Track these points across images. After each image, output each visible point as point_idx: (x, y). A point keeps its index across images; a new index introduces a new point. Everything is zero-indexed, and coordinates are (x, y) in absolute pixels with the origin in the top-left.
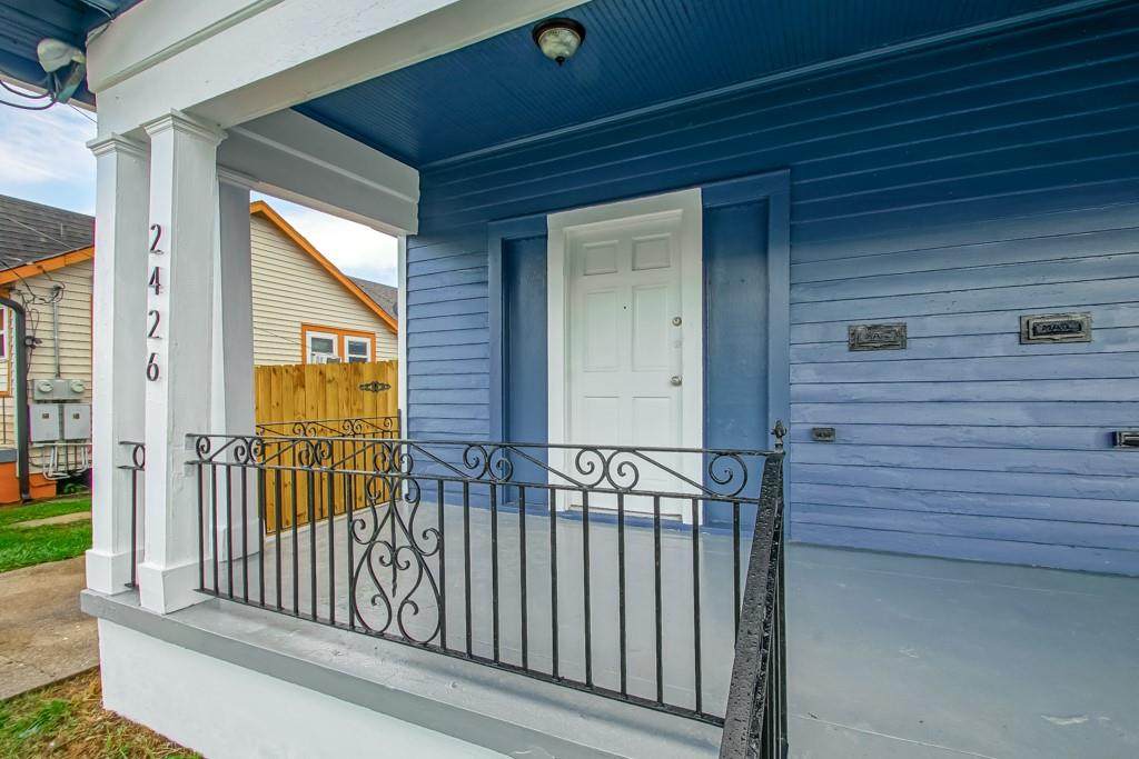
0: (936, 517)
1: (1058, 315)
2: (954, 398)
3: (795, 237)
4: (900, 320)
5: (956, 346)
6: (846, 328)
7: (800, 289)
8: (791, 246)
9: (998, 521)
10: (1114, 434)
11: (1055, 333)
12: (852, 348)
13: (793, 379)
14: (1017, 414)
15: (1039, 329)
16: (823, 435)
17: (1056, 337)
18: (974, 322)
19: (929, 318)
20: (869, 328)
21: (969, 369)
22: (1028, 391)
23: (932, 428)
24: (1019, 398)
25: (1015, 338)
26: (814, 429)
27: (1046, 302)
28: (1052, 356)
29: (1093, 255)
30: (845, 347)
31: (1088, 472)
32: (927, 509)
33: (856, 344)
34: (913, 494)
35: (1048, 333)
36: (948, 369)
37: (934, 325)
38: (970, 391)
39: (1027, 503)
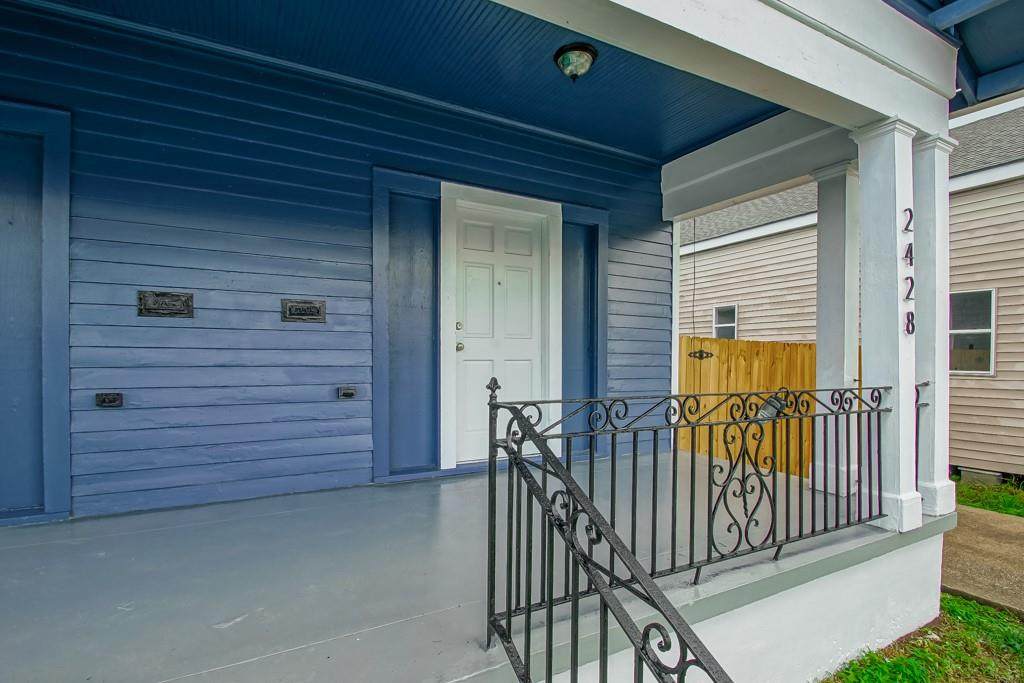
0: (220, 467)
1: (305, 303)
2: (234, 363)
3: (76, 188)
4: (187, 291)
5: (235, 319)
6: (135, 292)
7: (83, 244)
8: (71, 196)
9: (269, 462)
10: (338, 389)
11: (303, 315)
12: (140, 313)
13: (73, 341)
14: (278, 376)
15: (293, 310)
16: (109, 401)
17: (304, 318)
18: (249, 300)
19: (212, 293)
20: (157, 295)
21: (245, 339)
22: (287, 358)
23: (215, 390)
24: (280, 363)
25: (278, 316)
26: (97, 395)
27: (300, 290)
28: (303, 332)
29: (327, 260)
30: (135, 311)
31: (324, 417)
32: (211, 461)
33: (144, 310)
34: (200, 449)
35: (298, 314)
36: (229, 338)
37: (218, 299)
38: (247, 357)
39: (287, 445)
